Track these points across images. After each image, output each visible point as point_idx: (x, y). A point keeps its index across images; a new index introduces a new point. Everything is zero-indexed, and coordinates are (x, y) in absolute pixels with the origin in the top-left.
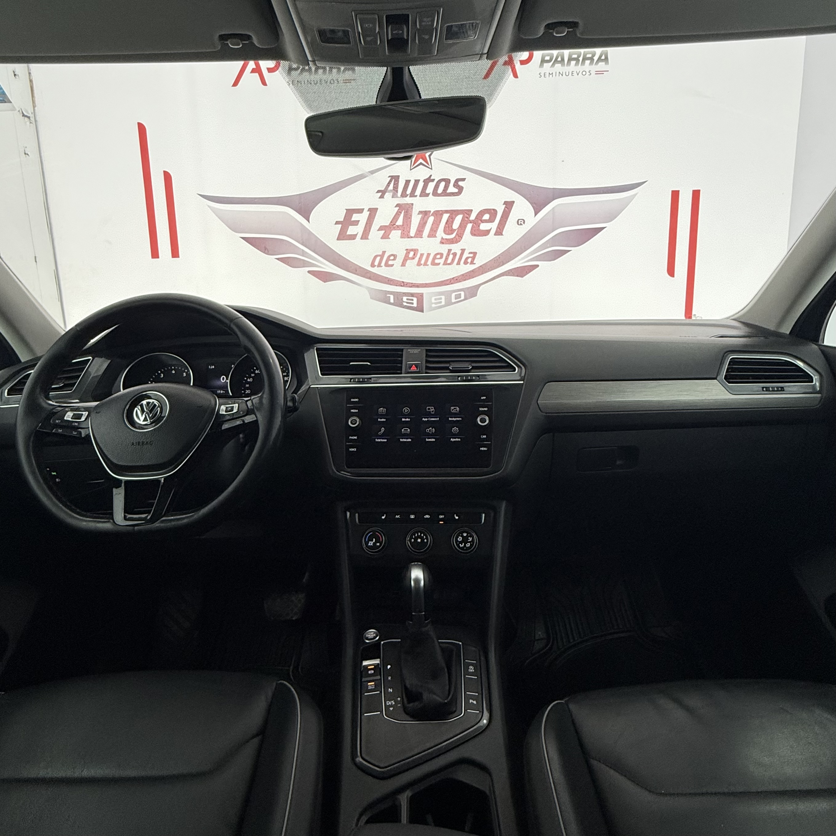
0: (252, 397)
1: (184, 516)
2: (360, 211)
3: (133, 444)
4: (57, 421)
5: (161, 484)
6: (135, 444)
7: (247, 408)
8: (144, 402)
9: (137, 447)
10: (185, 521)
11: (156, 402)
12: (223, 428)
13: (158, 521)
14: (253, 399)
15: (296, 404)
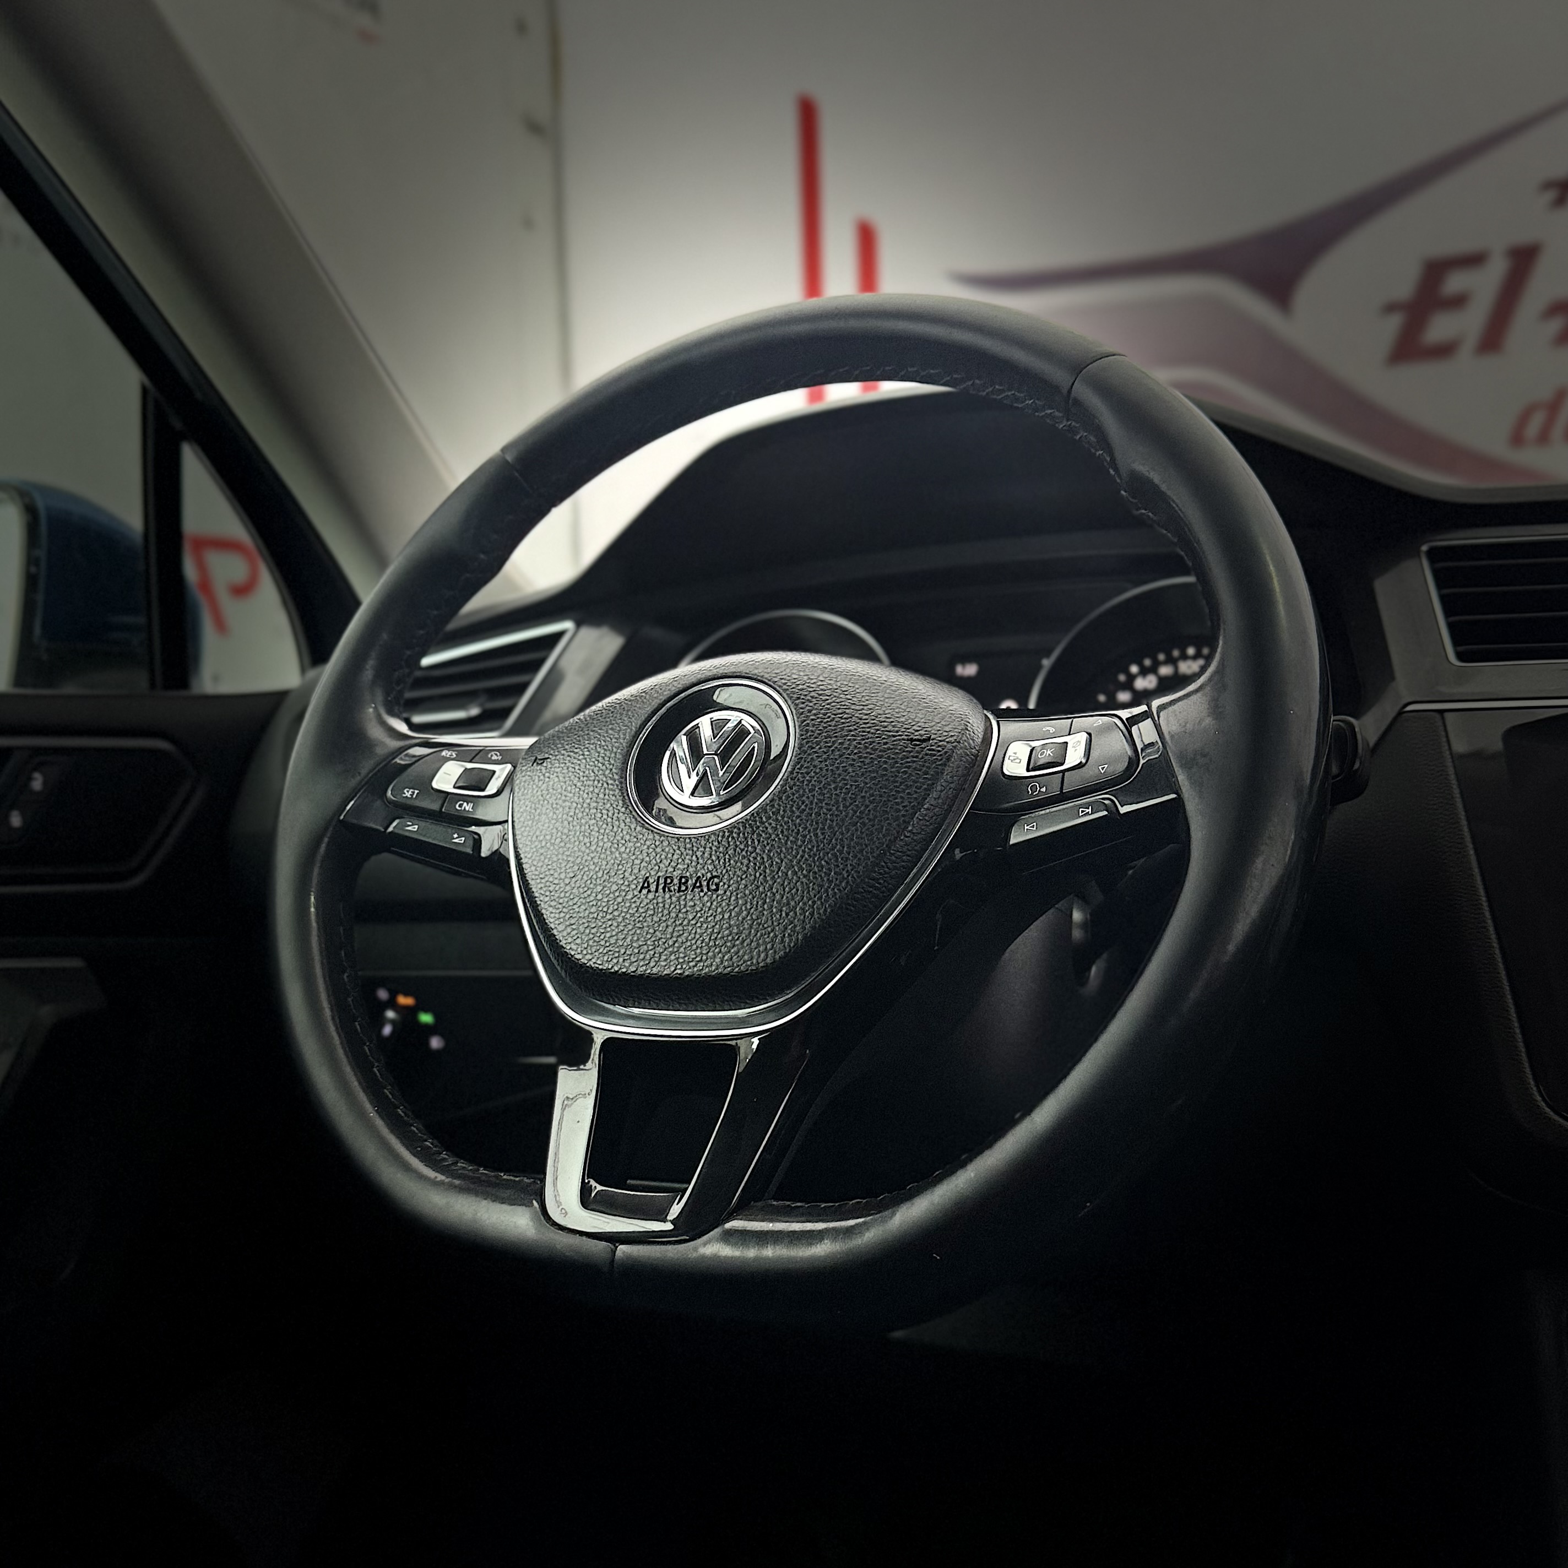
0: (1156, 703)
1: (820, 1226)
2: (1474, 260)
3: (646, 885)
4: (408, 793)
5: (740, 1067)
6: (653, 888)
7: (1130, 752)
8: (704, 724)
9: (660, 900)
10: (822, 1249)
11: (748, 722)
12: (1013, 841)
13: (717, 1231)
14: (1161, 708)
15: (1357, 766)
